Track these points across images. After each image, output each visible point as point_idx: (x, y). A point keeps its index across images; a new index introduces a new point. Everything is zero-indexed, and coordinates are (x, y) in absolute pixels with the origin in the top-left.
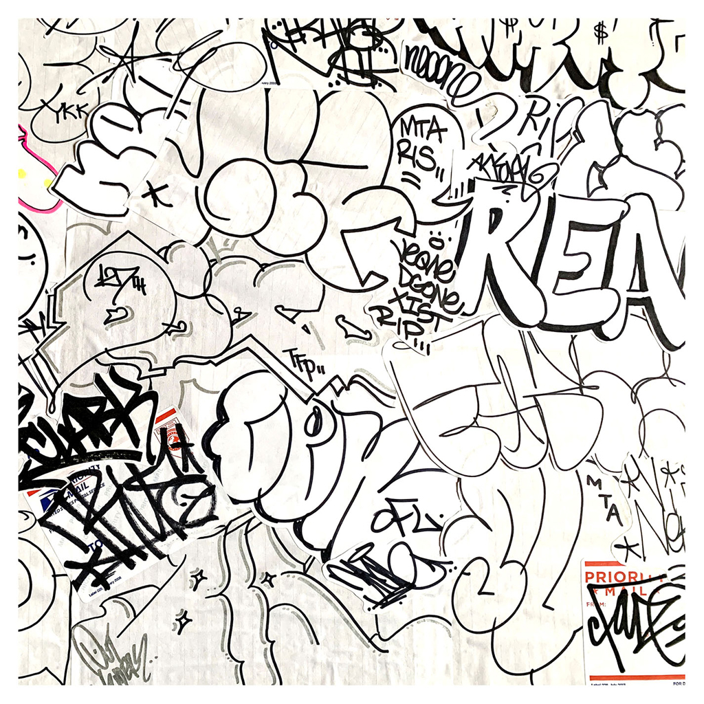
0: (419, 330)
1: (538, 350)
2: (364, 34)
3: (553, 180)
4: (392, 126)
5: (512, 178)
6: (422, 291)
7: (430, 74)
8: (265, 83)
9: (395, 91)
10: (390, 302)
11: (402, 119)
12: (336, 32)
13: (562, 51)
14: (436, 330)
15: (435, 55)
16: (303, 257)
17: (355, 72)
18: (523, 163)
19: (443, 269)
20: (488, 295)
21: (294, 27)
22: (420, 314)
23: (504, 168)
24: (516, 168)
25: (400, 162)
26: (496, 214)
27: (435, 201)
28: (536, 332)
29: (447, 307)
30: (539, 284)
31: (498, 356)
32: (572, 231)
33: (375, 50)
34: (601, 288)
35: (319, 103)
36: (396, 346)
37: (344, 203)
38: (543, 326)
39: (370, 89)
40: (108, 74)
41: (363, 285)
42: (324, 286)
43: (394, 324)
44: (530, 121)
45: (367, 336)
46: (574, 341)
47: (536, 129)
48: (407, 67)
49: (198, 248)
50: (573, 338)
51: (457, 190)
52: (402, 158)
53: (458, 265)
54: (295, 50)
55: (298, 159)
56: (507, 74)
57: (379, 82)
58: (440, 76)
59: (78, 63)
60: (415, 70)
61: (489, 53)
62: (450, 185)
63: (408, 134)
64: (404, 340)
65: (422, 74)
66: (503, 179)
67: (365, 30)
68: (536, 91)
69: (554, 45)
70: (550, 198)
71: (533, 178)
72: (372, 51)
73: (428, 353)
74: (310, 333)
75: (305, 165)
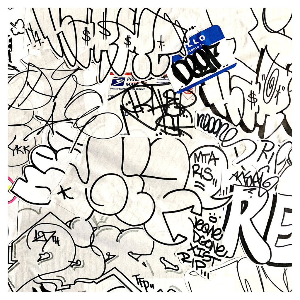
0: (203, 265)
1: (266, 276)
2: (175, 107)
3: (276, 186)
4: (189, 157)
5: (254, 185)
6: (205, 245)
7: (210, 129)
8: (122, 134)
9: (191, 138)
10: (188, 250)
11: (195, 154)
12: (160, 107)
13: (282, 117)
14: (212, 265)
15: (213, 119)
16: (142, 226)
17: (170, 128)
18: (260, 177)
19: (216, 233)
20: (240, 246)
21: (137, 104)
22: (204, 257)
23: (249, 179)
24: (256, 179)
25: (194, 176)
26: (245, 204)
27: (212, 197)
28: (266, 267)
29: (218, 253)
30: (267, 242)
31: (245, 279)
32: (285, 213)
33: (181, 116)
35: (151, 145)
36: (191, 273)
37: (164, 197)
38: (269, 263)
39: (178, 137)
40: (40, 130)
41: (174, 242)
42: (154, 242)
43: (190, 262)
44: (263, 154)
45: (176, 268)
46: (286, 272)
47: (266, 158)
48: (198, 125)
49: (87, 221)
50: (285, 270)
51: (224, 191)
52: (195, 174)
53: (224, 231)
54: (138, 117)
55: (139, 174)
56: (251, 129)
57: (183, 133)
58: (215, 130)
59: (24, 125)
60: (202, 127)
61: (242, 118)
62: (220, 189)
63: (198, 161)
64: (195, 270)
65: (206, 129)
66: (249, 185)
67: (176, 105)
68: (266, 138)
69: (277, 113)
70: (274, 195)
71: (265, 185)
72: (179, 117)
73: (208, 278)
74: (146, 267)
75: (143, 177)
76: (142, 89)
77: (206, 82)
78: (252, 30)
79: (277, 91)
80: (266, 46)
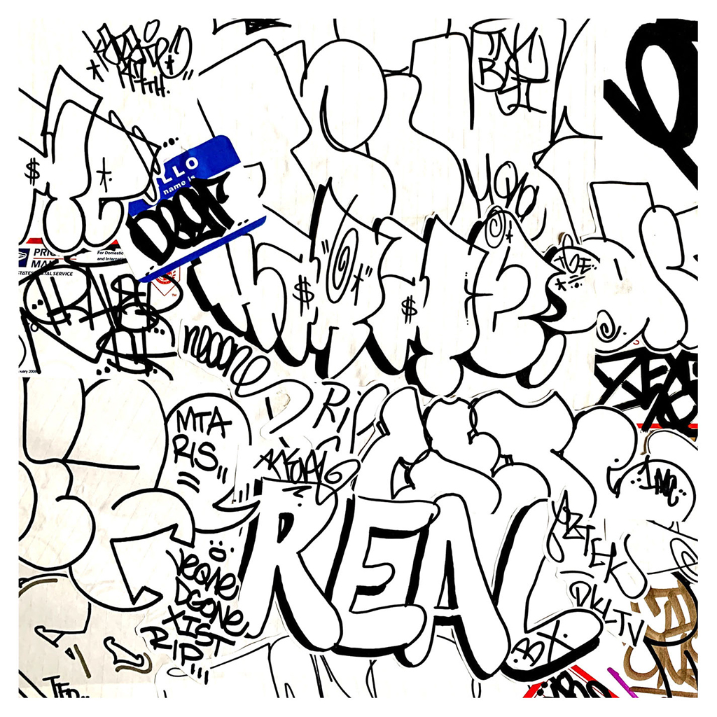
0: (196, 654)
1: (331, 676)
2: (137, 312)
3: (353, 479)
4: (166, 420)
5: (306, 478)
6: (200, 610)
7: (212, 358)
8: (24, 372)
9: (171, 378)
10: (164, 622)
11: (179, 412)
12: (105, 311)
13: (363, 332)
14: (216, 654)
15: (217, 337)
16: (66, 571)
17: (127, 357)
18: (319, 460)
19: (224, 584)
20: (276, 613)
21: (58, 306)
22: (199, 636)
23: (298, 466)
24: (311, 466)
25: (176, 461)
26: (287, 520)
27: (216, 506)
28: (330, 656)
29: (229, 627)
30: (333, 602)
31: (286, 684)
32: (373, 538)
33: (149, 331)
34: (405, 605)
35: (85, 394)
36: (170, 672)
37: (114, 507)
38: (338, 649)
39: (143, 376)
41: (134, 603)
42: (90, 605)
43: (169, 647)
44: (327, 413)
45: (138, 664)
46: (373, 667)
47: (333, 420)
48: (185, 351)
50: (372, 663)
51: (241, 492)
52: (179, 457)
53: (242, 581)
54: (59, 333)
55: (61, 458)
56: (300, 358)
57: (154, 368)
58: (223, 361)
60: (195, 354)
61: (279, 333)
62: (234, 488)
63: (185, 429)
64: (180, 666)
65: (202, 358)
66: (295, 479)
67: (139, 308)
68: (334, 378)
69: (354, 324)
70: (348, 500)
71: (331, 478)
72: (147, 332)
73: (206, 682)
74: (74, 659)
75: (70, 465)
76: (67, 274)
77: (201, 258)
78: (298, 146)
79: (355, 276)
80: (330, 179)
